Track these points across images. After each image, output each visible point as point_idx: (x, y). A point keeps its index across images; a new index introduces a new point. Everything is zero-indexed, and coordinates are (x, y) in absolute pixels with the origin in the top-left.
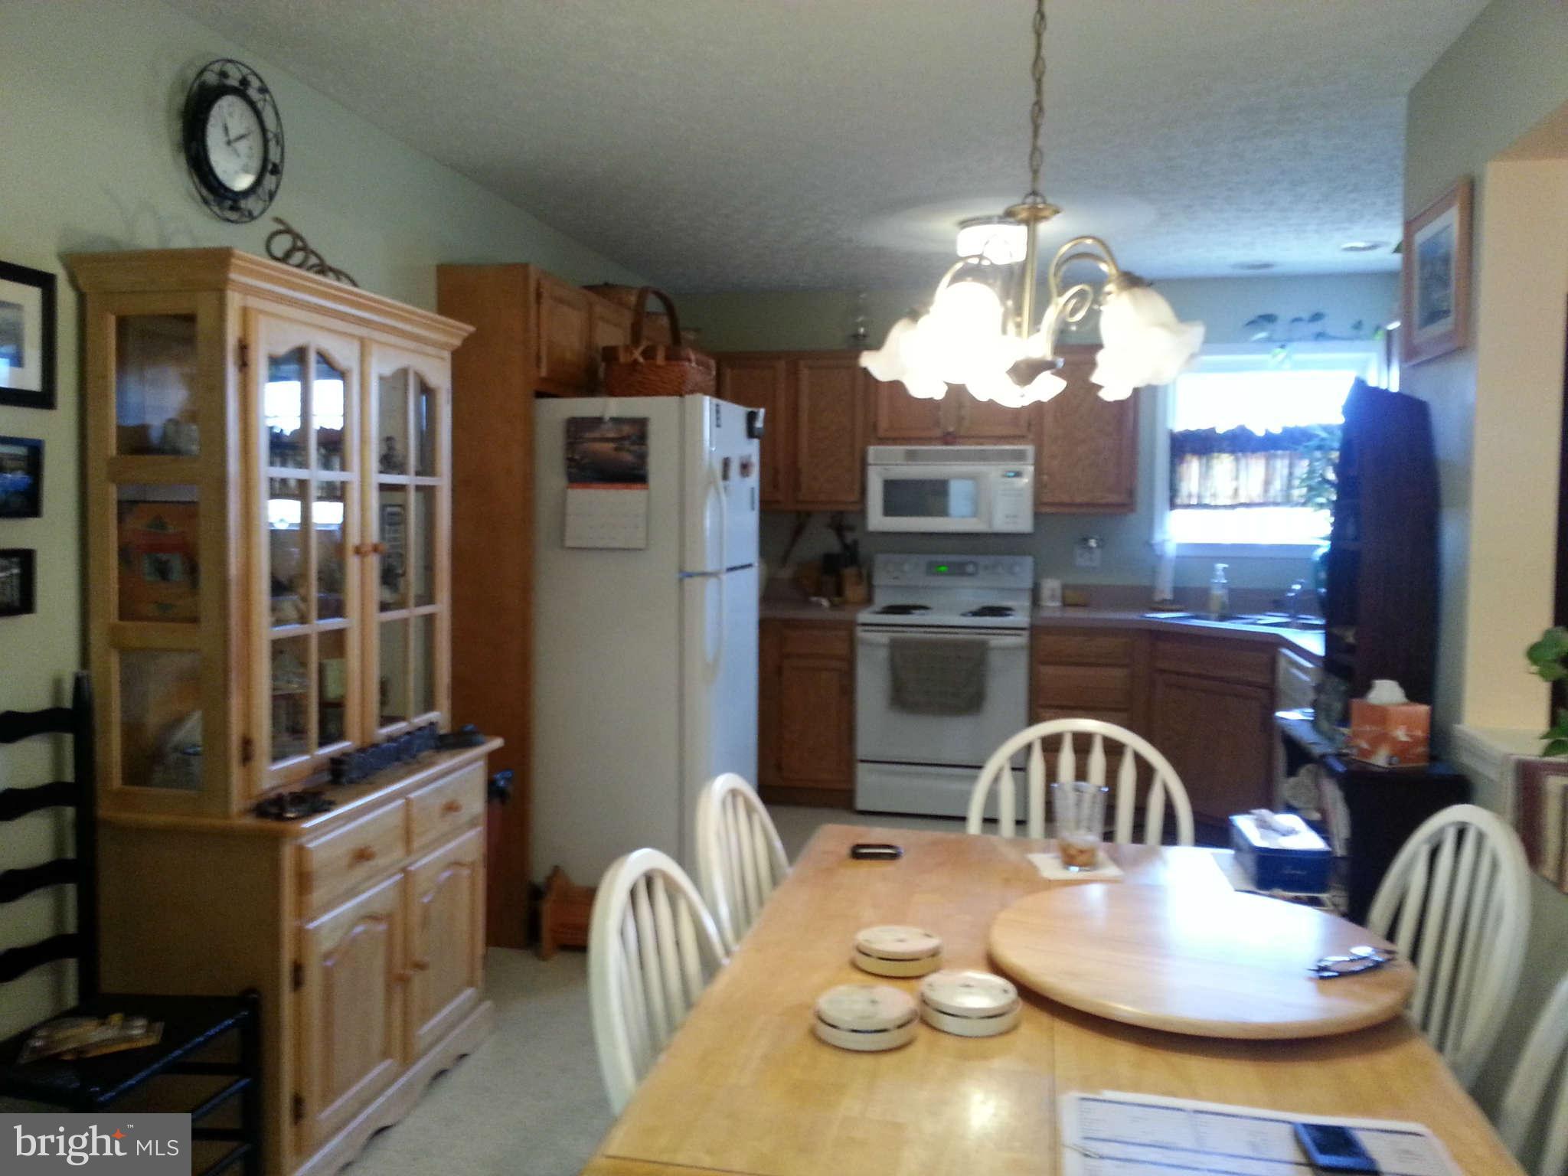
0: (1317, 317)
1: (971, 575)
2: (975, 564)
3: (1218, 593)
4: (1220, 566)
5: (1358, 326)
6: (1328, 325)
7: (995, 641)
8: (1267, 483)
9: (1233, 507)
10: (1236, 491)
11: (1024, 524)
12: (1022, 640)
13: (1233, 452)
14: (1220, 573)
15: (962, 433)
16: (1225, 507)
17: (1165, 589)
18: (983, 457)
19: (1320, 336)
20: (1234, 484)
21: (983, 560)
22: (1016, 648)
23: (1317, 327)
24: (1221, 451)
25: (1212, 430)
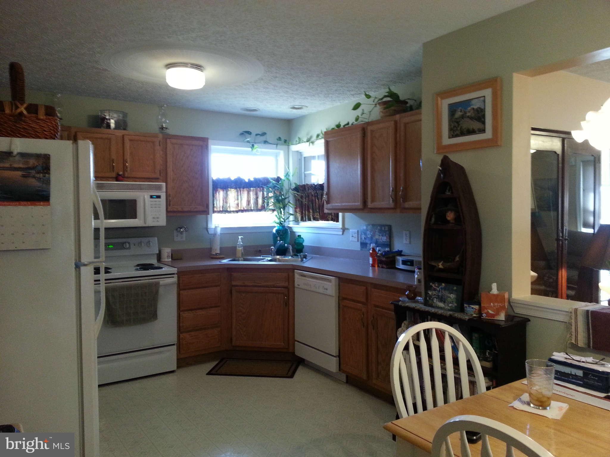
0: (264, 134)
1: (127, 249)
2: (129, 243)
3: (240, 249)
4: (240, 237)
5: (280, 139)
6: (268, 138)
7: (163, 282)
8: (249, 202)
9: (237, 212)
10: (238, 204)
11: (162, 221)
12: (175, 279)
13: (236, 188)
14: (240, 240)
15: (126, 175)
16: (233, 211)
17: (217, 250)
18: (140, 188)
19: (265, 142)
20: (236, 202)
21: (132, 241)
22: (172, 284)
23: (263, 138)
24: (231, 188)
25: (229, 179)
